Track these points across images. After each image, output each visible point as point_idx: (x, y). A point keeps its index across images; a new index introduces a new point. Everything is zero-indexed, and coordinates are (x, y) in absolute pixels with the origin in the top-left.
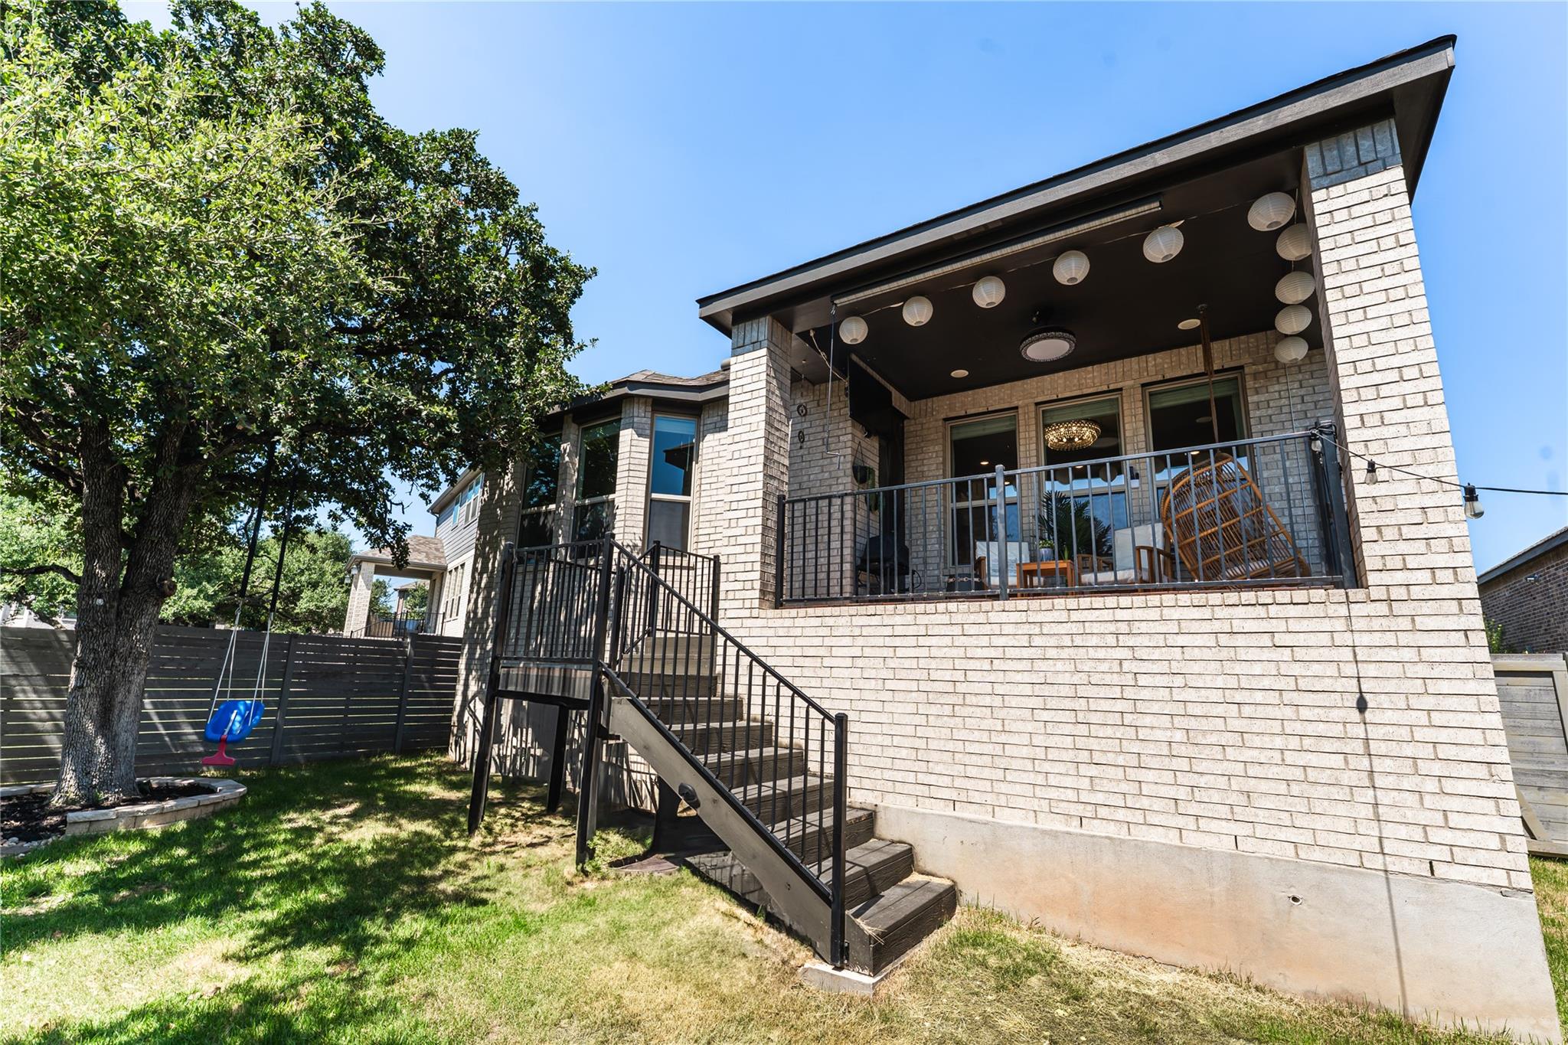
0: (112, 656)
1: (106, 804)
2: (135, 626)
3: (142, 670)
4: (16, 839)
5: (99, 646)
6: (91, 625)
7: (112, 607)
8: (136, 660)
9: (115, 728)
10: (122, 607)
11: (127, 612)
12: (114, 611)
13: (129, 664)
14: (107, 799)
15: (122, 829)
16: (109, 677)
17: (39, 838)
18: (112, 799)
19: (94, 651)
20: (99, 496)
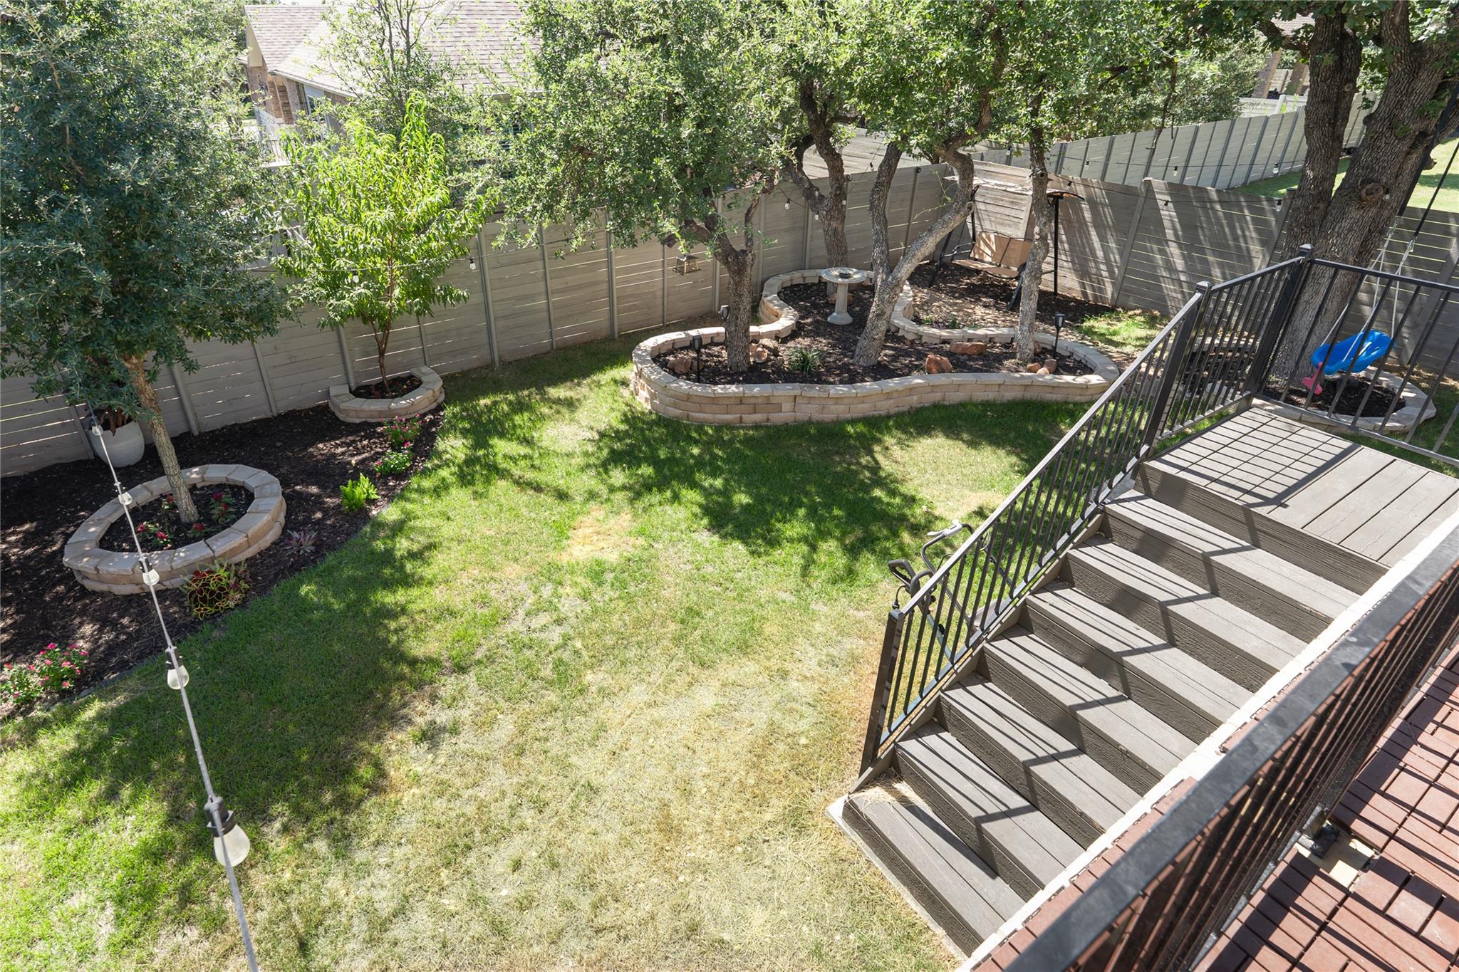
11: (1331, 215)
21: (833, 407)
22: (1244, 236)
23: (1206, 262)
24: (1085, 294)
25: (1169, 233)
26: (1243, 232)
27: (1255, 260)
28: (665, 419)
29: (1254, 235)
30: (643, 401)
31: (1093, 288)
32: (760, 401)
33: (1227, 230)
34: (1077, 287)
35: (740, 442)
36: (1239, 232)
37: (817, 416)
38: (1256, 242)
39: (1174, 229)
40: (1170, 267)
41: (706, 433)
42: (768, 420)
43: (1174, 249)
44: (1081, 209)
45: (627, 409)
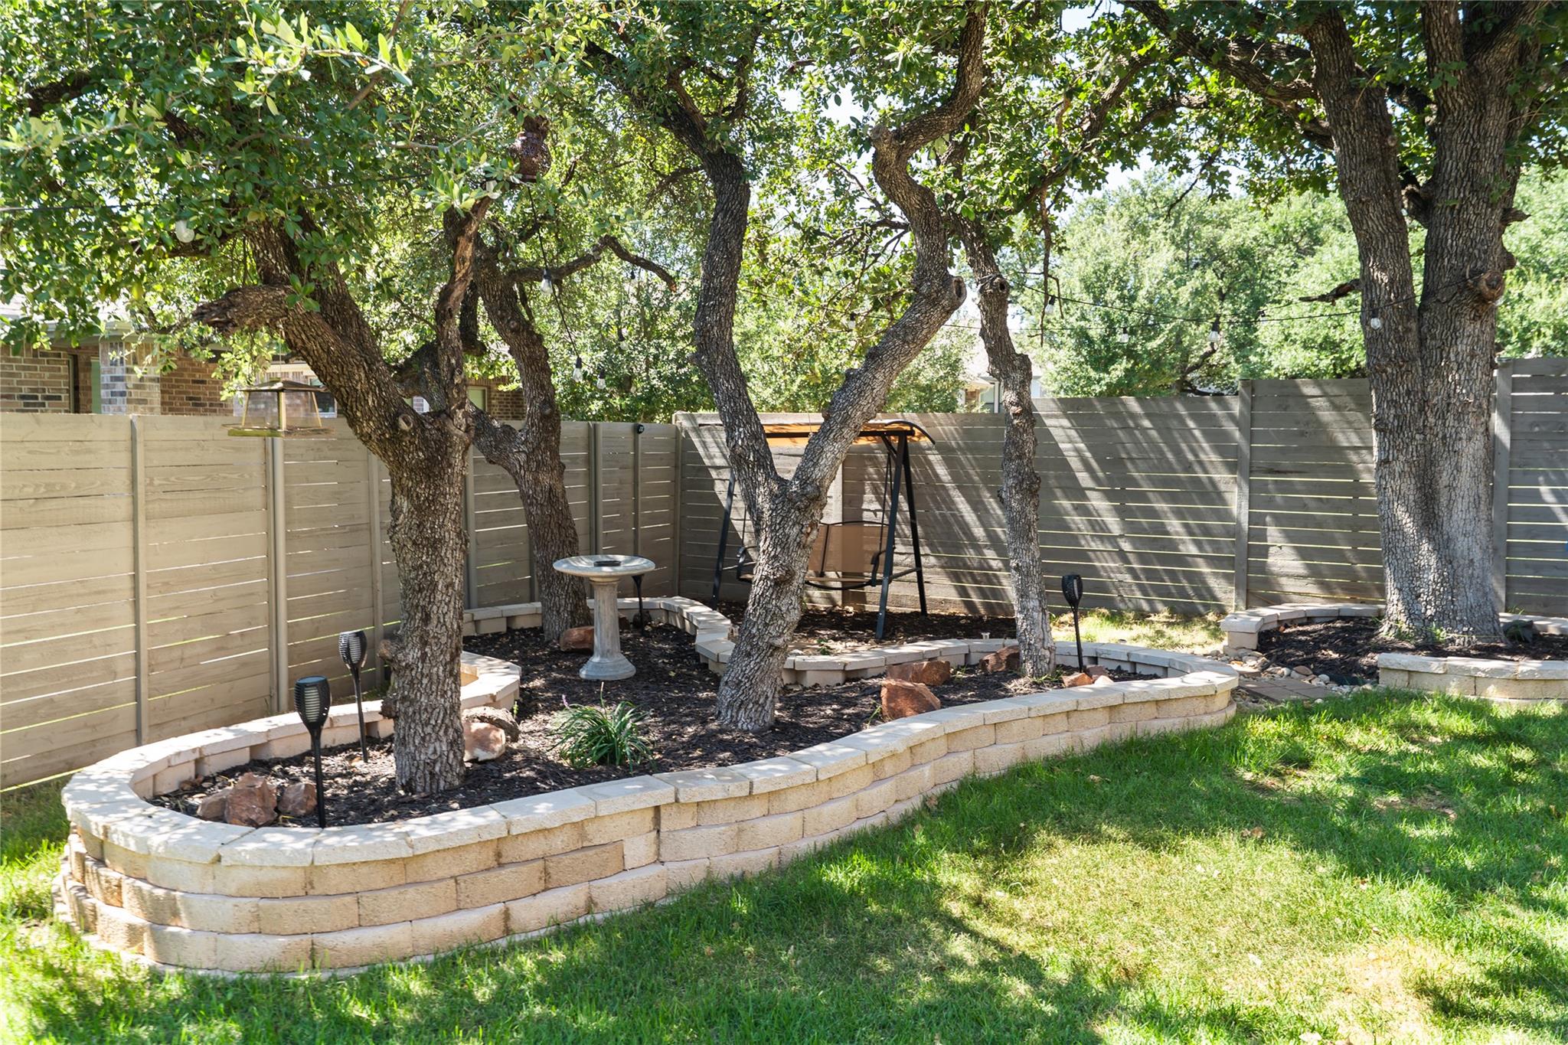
0: (1422, 410)
1: (1451, 647)
2: (1448, 357)
3: (1474, 432)
4: (1325, 677)
5: (1399, 395)
6: (1383, 362)
7: (1408, 330)
8: (1459, 417)
9: (1446, 528)
10: (1424, 329)
11: (1433, 338)
12: (1413, 336)
13: (1451, 421)
14: (1452, 641)
15: (1454, 692)
16: (1423, 445)
17: (1354, 682)
18: (1460, 641)
19: (1394, 403)
20: (1354, 152)
21: (765, 826)
22: (1201, 463)
23: (1153, 513)
24: (970, 605)
25: (1084, 478)
26: (1196, 456)
27: (1227, 496)
28: (222, 988)
29: (1214, 457)
30: (117, 944)
31: (982, 593)
32: (558, 843)
33: (1170, 456)
34: (953, 596)
35: (540, 993)
36: (1190, 457)
37: (727, 864)
38: (1221, 468)
39: (1088, 468)
40: (1099, 528)
41: (404, 998)
42: (590, 905)
43: (1098, 502)
44: (929, 463)
45: (50, 985)
